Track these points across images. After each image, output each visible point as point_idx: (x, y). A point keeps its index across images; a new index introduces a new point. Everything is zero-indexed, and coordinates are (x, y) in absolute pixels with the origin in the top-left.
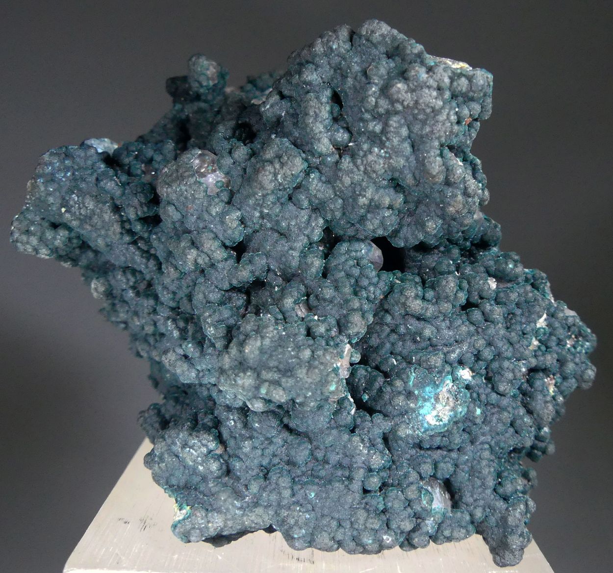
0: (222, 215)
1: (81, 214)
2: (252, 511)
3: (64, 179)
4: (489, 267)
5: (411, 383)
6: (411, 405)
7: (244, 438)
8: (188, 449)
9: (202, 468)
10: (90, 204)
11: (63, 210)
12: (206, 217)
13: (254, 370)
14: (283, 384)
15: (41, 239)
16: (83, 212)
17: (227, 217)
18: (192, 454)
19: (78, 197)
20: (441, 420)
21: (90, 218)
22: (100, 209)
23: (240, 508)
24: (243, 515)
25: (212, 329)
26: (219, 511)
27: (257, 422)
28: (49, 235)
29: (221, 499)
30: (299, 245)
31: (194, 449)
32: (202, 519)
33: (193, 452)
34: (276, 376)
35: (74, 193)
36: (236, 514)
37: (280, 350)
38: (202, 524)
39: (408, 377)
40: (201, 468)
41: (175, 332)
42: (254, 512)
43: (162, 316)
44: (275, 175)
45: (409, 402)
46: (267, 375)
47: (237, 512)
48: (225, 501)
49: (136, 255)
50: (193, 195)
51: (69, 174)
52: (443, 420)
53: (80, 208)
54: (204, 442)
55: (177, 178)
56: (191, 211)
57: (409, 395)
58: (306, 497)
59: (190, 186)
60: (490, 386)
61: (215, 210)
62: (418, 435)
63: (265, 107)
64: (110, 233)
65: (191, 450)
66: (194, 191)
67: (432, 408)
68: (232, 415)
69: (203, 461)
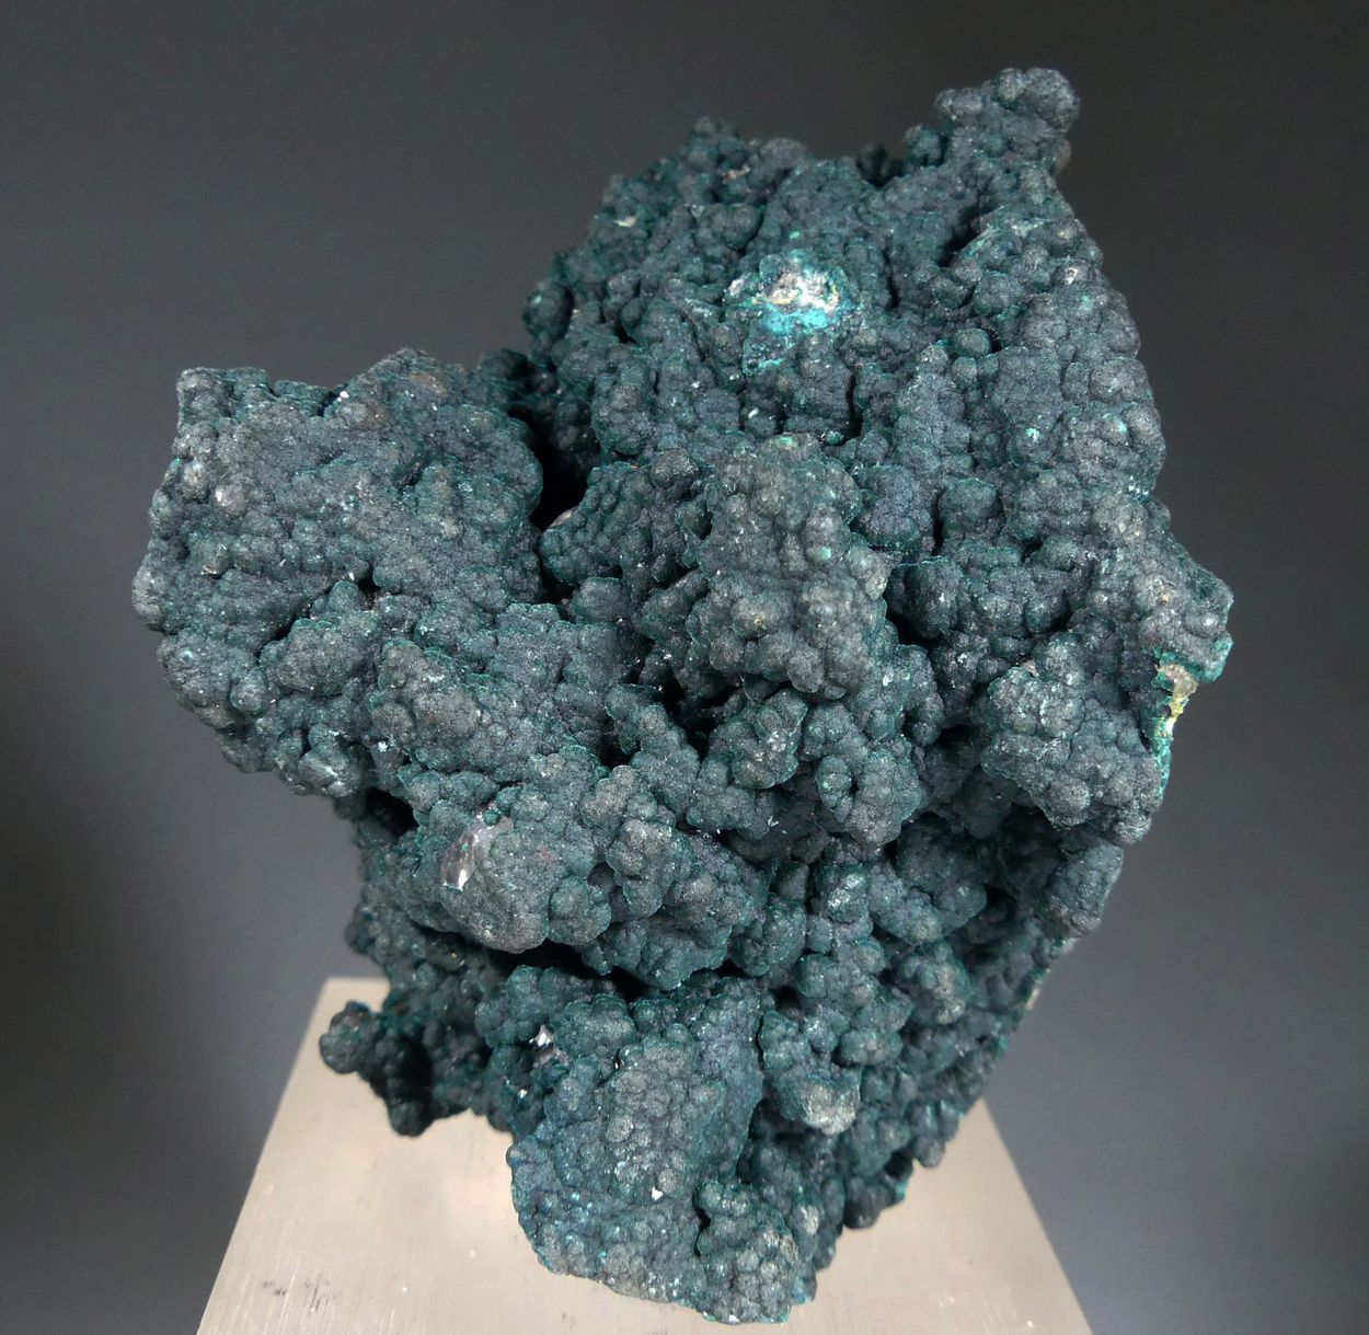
0: (545, 788)
1: (652, 1146)
2: (1108, 530)
3: (590, 1205)
4: (551, 335)
5: (777, 363)
6: (814, 343)
7: (983, 619)
8: (1043, 720)
9: (1069, 676)
10: (624, 1124)
11: (656, 1195)
12: (556, 820)
13: (797, 592)
14: (799, 521)
15: (741, 1245)
16: (645, 1141)
17: (544, 775)
18: (1049, 707)
19: (618, 1160)
20: (827, 285)
21: (654, 1120)
22: (626, 1098)
23: (1112, 558)
24: (1124, 545)
25: (771, 740)
26: (1130, 593)
27: (936, 601)
28: (724, 1227)
29: (1108, 602)
30: (568, 635)
31: (1039, 709)
32: (1159, 617)
33: (1043, 706)
34: (791, 541)
35: (612, 1174)
36: (1126, 560)
37: (744, 557)
38: (1170, 615)
39: (768, 372)
40: (1071, 679)
41: (850, 885)
42: (1107, 525)
43: (834, 933)
44: (433, 688)
45: (811, 349)
46: (796, 562)
47: (1120, 557)
48: (1108, 591)
49: (718, 1020)
50: (516, 854)
51: (576, 1196)
52: (824, 282)
53: (639, 1151)
54: (1014, 691)
55: (494, 897)
56: (554, 856)
57: (798, 357)
58: (1043, 444)
59: (500, 862)
60: (751, 245)
61: (534, 802)
62: (864, 311)
63: (333, 780)
64: (674, 1070)
65: (1042, 713)
66: (508, 852)
67: (811, 311)
68: (947, 664)
69: (1057, 680)
